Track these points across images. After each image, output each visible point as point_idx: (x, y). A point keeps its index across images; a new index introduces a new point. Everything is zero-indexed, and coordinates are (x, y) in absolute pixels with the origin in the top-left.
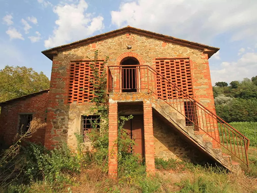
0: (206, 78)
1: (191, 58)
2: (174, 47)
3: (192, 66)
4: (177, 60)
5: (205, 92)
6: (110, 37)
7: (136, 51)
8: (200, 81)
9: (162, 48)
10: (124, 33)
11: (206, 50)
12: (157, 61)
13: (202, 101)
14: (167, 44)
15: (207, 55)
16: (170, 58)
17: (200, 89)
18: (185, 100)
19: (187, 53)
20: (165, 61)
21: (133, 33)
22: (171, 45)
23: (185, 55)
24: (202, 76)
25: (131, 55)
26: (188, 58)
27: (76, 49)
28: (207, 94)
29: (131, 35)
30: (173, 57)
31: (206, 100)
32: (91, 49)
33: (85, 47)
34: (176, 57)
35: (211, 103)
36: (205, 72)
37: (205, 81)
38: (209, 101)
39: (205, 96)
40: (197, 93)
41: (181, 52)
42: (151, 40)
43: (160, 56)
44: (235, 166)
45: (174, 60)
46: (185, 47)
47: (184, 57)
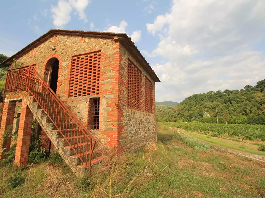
0: (114, 71)
1: (102, 50)
2: (89, 40)
3: (103, 58)
4: (91, 54)
5: (111, 87)
6: (43, 42)
7: (58, 52)
8: (108, 74)
9: (79, 44)
10: (52, 36)
11: (116, 38)
12: (74, 58)
13: (106, 96)
14: (84, 39)
15: (119, 43)
16: (84, 53)
17: (106, 84)
18: (91, 96)
19: (100, 45)
20: (81, 57)
21: (59, 34)
22: (87, 40)
23: (97, 48)
24: (110, 68)
25: (54, 57)
26: (100, 51)
27: (22, 58)
28: (112, 88)
29: (57, 36)
31: (110, 96)
32: (30, 55)
33: (27, 55)
34: (90, 51)
35: (114, 99)
36: (113, 64)
37: (113, 74)
38: (112, 96)
39: (110, 90)
40: (102, 88)
41: (94, 46)
42: (71, 38)
43: (76, 53)
44: (79, 169)
45: (89, 55)
46: (99, 39)
47: (96, 50)
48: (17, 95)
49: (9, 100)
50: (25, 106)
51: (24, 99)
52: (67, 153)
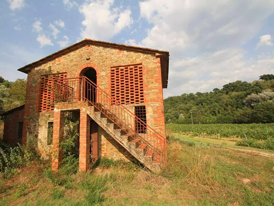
0: (158, 82)
1: (143, 63)
2: (129, 53)
3: (144, 72)
4: (131, 67)
5: (155, 97)
6: (73, 50)
7: (94, 62)
8: (151, 86)
9: (117, 56)
10: (84, 46)
11: (157, 54)
12: (112, 69)
13: (151, 105)
14: (122, 51)
15: (159, 59)
16: (124, 65)
17: (150, 94)
18: (136, 105)
19: (140, 59)
20: (120, 68)
21: (92, 44)
22: (125, 52)
23: (138, 61)
24: (154, 80)
25: (89, 66)
26: (141, 64)
27: (45, 64)
28: (157, 98)
29: (91, 46)
30: (127, 64)
31: (155, 104)
32: (57, 63)
33: (52, 62)
34: (130, 63)
35: (159, 107)
36: (156, 77)
37: (156, 85)
38: (158, 105)
39: (155, 99)
40: (147, 97)
41: (134, 59)
42: (108, 49)
43: (115, 64)
44: (155, 165)
45: (129, 67)
46: (138, 53)
47: (137, 63)
48: (70, 105)
49: (60, 110)
50: (85, 116)
51: (82, 109)
52: (141, 154)
